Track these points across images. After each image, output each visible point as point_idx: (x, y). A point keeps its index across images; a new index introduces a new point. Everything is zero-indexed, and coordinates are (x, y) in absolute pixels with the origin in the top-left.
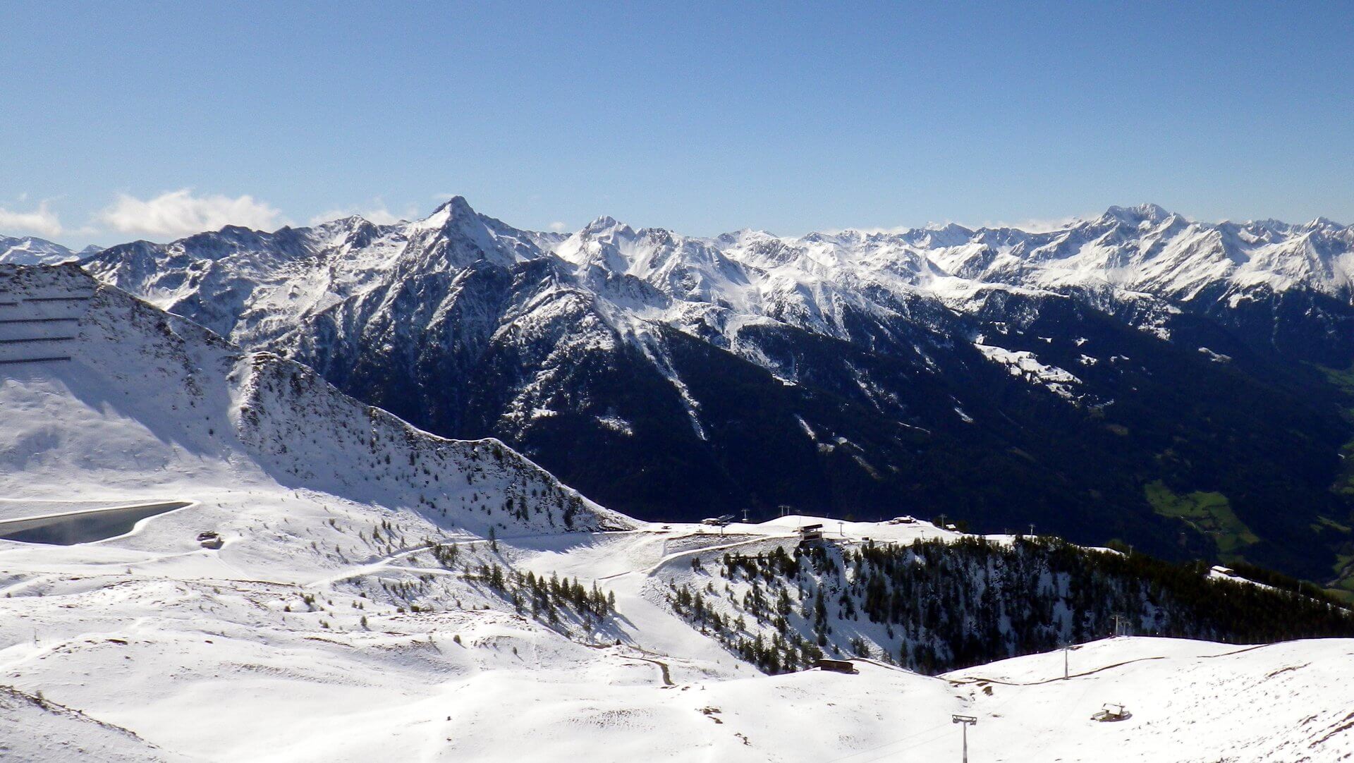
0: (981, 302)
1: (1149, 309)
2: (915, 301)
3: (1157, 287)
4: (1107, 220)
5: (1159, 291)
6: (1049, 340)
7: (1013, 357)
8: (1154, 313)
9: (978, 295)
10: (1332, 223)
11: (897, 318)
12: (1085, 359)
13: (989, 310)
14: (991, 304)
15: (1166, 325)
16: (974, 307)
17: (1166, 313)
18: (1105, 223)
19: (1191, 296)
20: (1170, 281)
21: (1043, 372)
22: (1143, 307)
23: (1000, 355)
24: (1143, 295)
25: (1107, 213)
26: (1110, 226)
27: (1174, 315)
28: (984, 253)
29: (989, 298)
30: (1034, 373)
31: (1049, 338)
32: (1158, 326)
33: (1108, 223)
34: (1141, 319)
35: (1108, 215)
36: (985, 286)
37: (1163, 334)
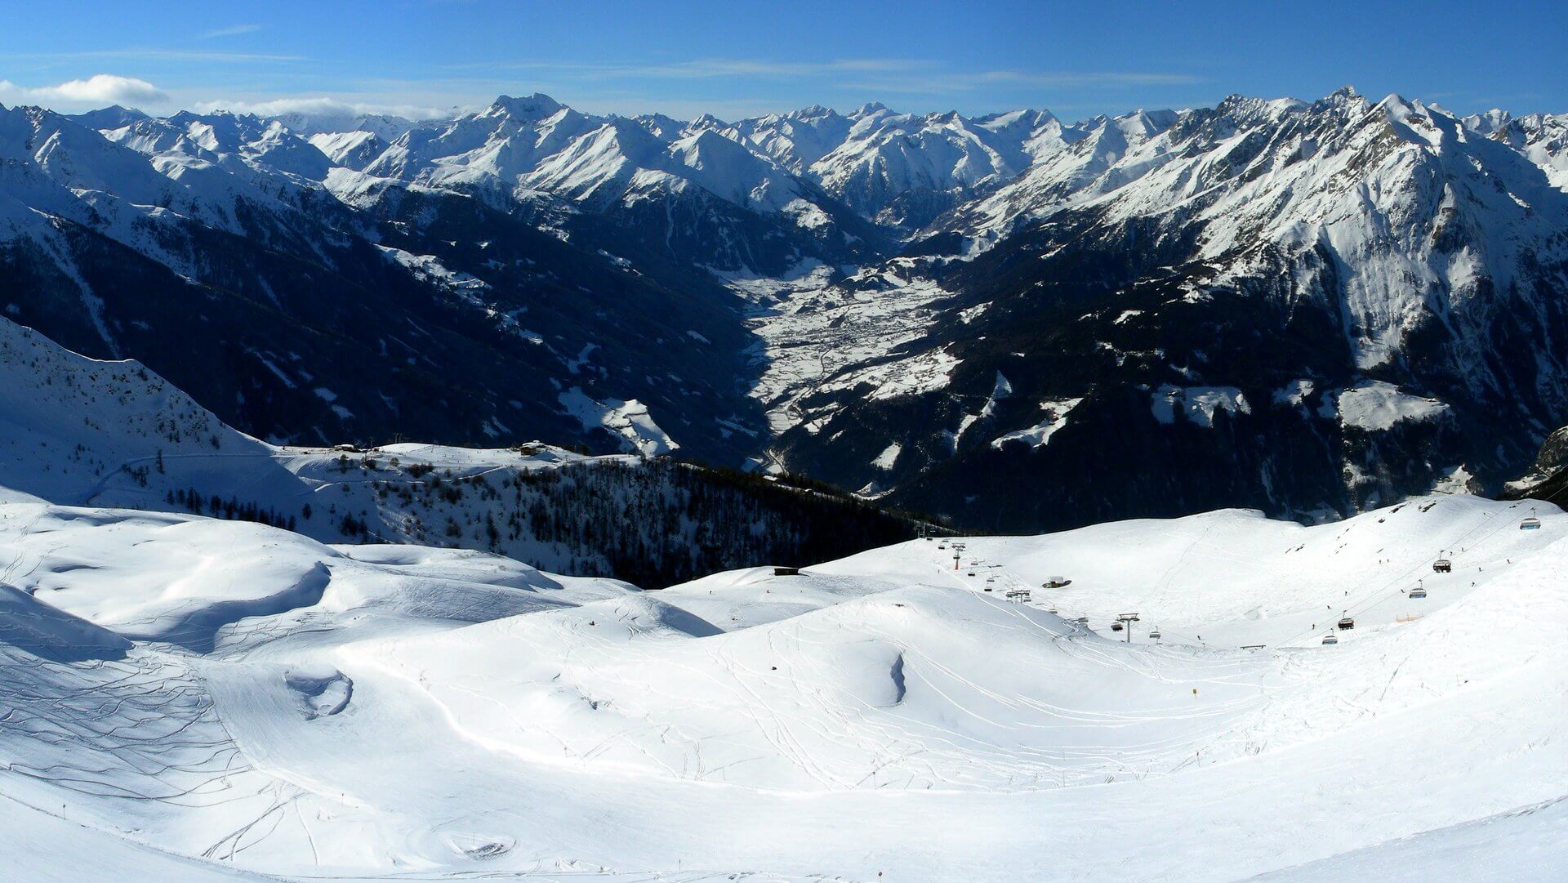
0: (376, 198)
1: (547, 209)
2: (306, 196)
3: (551, 185)
4: (497, 110)
5: (554, 188)
6: (453, 244)
7: (419, 261)
8: (553, 213)
9: (372, 190)
10: (717, 121)
11: (293, 213)
12: (492, 263)
13: (384, 206)
14: (385, 200)
15: (564, 227)
16: (366, 202)
17: (565, 214)
18: (494, 114)
19: (586, 195)
20: (565, 178)
21: (451, 279)
22: (541, 207)
23: (404, 258)
24: (541, 193)
25: (496, 104)
26: (501, 117)
27: (573, 216)
28: (372, 143)
29: (384, 194)
30: (441, 279)
31: (452, 241)
32: (557, 227)
33: (498, 114)
34: (540, 219)
35: (497, 105)
36: (376, 180)
37: (563, 236)
